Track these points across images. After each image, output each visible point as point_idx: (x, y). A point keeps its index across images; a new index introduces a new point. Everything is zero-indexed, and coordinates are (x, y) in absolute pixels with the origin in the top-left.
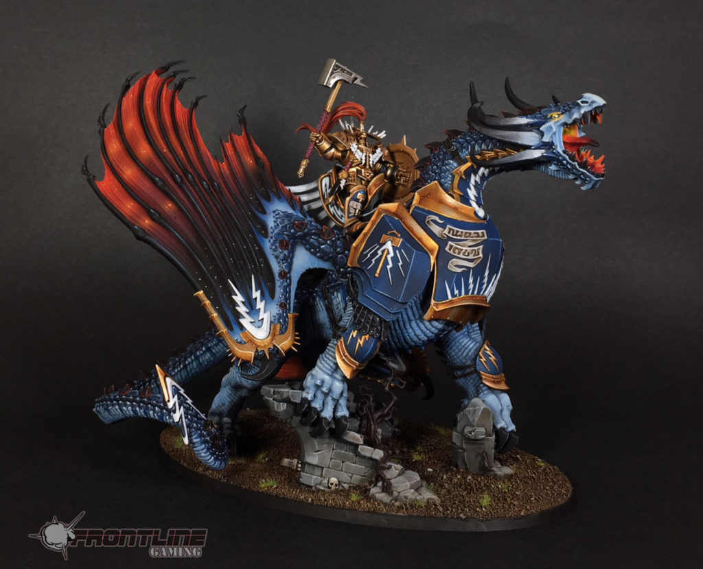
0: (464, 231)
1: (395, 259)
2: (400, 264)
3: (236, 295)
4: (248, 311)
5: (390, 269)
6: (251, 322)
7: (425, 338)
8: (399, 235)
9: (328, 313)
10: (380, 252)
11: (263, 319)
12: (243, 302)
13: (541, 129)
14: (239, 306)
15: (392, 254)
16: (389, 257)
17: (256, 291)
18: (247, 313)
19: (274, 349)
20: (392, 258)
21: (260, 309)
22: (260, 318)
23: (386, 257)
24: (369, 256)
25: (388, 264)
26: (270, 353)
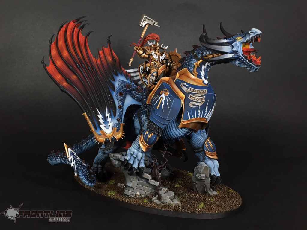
0: (197, 90)
1: (165, 101)
2: (168, 103)
3: (99, 115)
4: (104, 122)
5: (163, 105)
6: (105, 127)
7: (180, 136)
8: (168, 91)
9: (140, 123)
10: (159, 98)
11: (109, 125)
12: (102, 118)
13: (233, 45)
14: (100, 120)
15: (164, 99)
16: (163, 100)
17: (108, 113)
18: (103, 123)
19: (113, 138)
20: (164, 101)
21: (109, 121)
22: (108, 125)
23: (162, 100)
24: (155, 100)
25: (163, 103)
26: (111, 140)
